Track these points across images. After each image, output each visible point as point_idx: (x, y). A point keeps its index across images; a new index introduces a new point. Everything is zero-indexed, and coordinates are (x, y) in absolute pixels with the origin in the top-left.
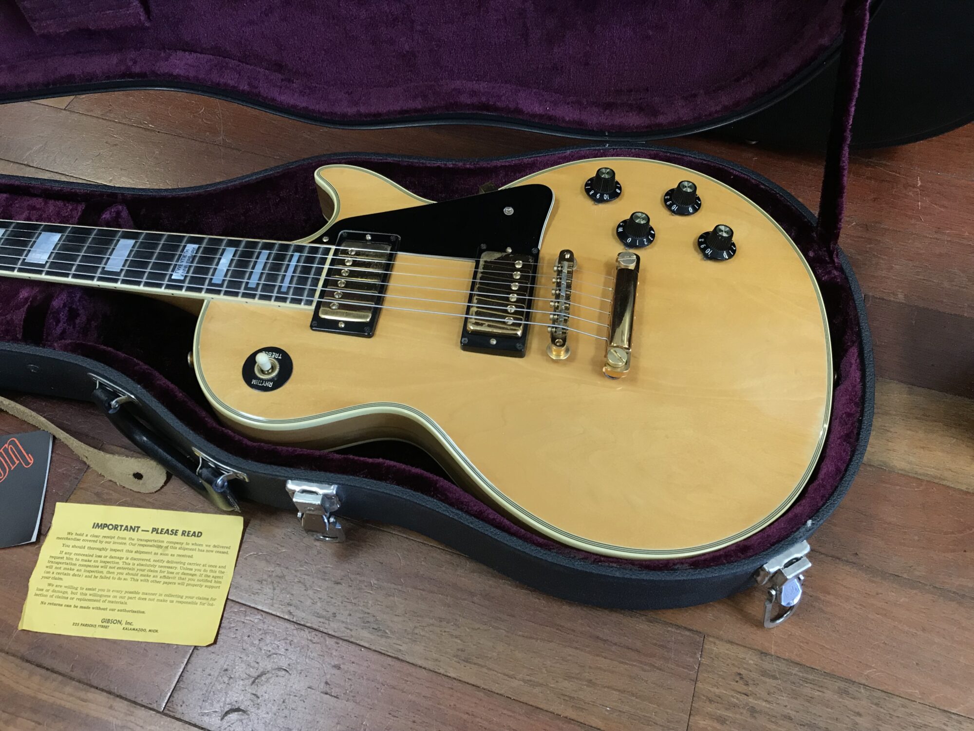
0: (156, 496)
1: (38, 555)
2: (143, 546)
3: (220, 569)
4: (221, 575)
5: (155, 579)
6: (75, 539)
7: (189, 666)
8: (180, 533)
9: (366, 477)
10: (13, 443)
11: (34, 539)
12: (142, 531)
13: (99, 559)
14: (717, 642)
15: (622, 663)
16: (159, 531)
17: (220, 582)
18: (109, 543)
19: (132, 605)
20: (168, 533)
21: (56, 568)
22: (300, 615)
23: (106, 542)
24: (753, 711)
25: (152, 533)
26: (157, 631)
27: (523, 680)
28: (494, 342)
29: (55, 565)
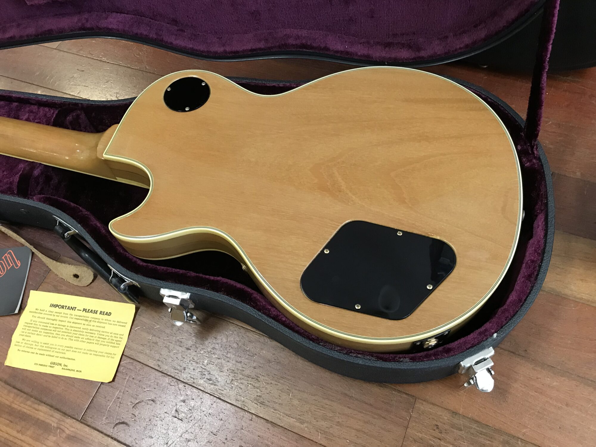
0: (87, 289)
1: (18, 321)
2: (77, 319)
3: (120, 336)
4: (120, 340)
5: (82, 340)
6: (40, 313)
7: (97, 394)
10: (10, 253)
11: (17, 312)
12: (78, 310)
13: (52, 326)
14: (424, 403)
15: (361, 412)
16: (87, 311)
17: (120, 344)
18: (58, 316)
19: (69, 355)
20: (92, 312)
21: (28, 330)
22: (164, 367)
23: (57, 316)
25: (83, 311)
26: (81, 371)
27: (296, 418)
29: (27, 328)
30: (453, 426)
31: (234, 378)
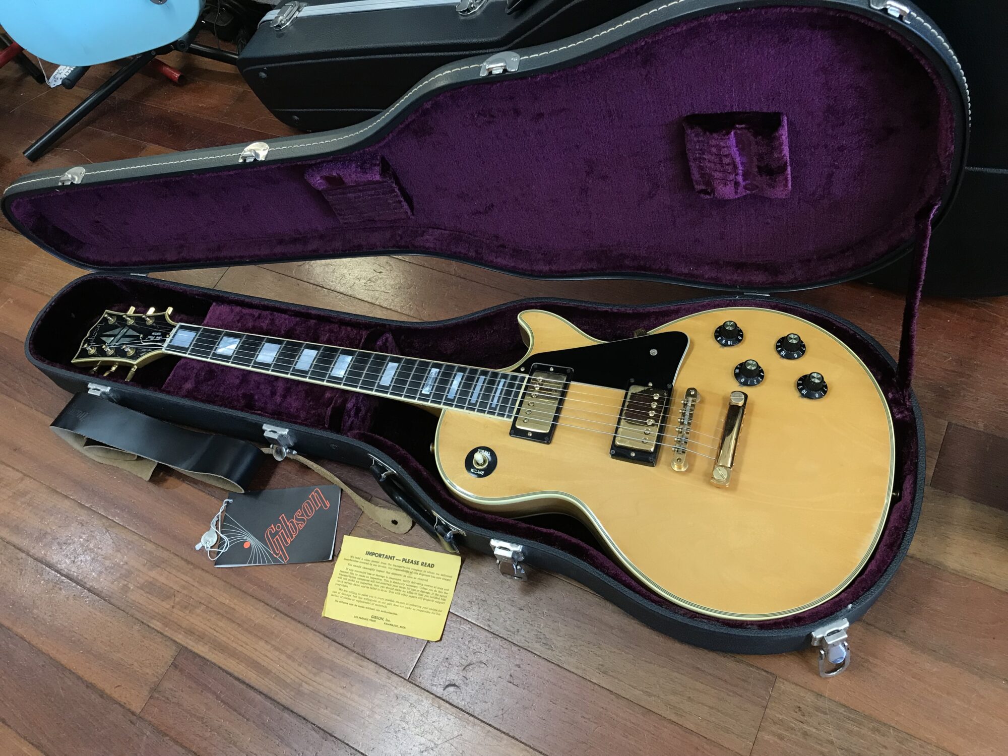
0: (405, 536)
1: (333, 569)
2: (397, 570)
3: (445, 591)
4: (445, 595)
5: (404, 593)
6: (355, 561)
7: (424, 653)
8: (420, 563)
9: (541, 542)
10: (317, 492)
11: (331, 558)
12: (396, 560)
13: (370, 576)
14: (785, 682)
15: (714, 688)
16: (407, 561)
17: (445, 600)
18: (376, 566)
19: (390, 608)
20: (412, 563)
21: (344, 579)
22: (495, 628)
23: (374, 565)
24: (805, 734)
25: (402, 562)
26: (405, 628)
27: (642, 691)
28: (633, 454)
29: (343, 577)
30: (818, 709)
31: (573, 644)
